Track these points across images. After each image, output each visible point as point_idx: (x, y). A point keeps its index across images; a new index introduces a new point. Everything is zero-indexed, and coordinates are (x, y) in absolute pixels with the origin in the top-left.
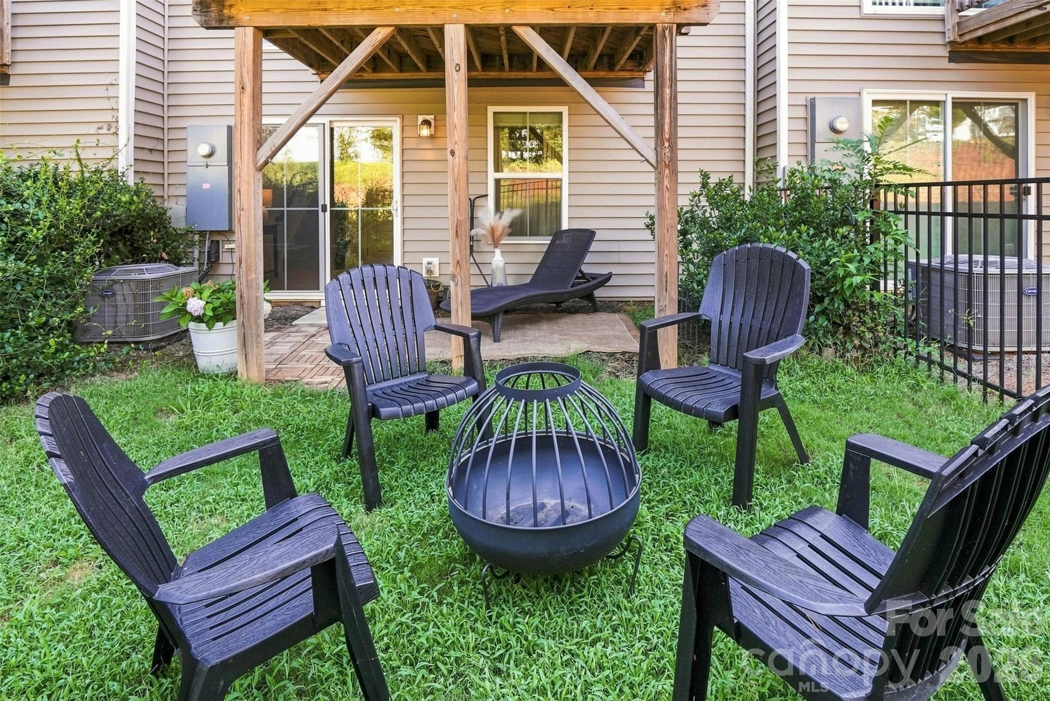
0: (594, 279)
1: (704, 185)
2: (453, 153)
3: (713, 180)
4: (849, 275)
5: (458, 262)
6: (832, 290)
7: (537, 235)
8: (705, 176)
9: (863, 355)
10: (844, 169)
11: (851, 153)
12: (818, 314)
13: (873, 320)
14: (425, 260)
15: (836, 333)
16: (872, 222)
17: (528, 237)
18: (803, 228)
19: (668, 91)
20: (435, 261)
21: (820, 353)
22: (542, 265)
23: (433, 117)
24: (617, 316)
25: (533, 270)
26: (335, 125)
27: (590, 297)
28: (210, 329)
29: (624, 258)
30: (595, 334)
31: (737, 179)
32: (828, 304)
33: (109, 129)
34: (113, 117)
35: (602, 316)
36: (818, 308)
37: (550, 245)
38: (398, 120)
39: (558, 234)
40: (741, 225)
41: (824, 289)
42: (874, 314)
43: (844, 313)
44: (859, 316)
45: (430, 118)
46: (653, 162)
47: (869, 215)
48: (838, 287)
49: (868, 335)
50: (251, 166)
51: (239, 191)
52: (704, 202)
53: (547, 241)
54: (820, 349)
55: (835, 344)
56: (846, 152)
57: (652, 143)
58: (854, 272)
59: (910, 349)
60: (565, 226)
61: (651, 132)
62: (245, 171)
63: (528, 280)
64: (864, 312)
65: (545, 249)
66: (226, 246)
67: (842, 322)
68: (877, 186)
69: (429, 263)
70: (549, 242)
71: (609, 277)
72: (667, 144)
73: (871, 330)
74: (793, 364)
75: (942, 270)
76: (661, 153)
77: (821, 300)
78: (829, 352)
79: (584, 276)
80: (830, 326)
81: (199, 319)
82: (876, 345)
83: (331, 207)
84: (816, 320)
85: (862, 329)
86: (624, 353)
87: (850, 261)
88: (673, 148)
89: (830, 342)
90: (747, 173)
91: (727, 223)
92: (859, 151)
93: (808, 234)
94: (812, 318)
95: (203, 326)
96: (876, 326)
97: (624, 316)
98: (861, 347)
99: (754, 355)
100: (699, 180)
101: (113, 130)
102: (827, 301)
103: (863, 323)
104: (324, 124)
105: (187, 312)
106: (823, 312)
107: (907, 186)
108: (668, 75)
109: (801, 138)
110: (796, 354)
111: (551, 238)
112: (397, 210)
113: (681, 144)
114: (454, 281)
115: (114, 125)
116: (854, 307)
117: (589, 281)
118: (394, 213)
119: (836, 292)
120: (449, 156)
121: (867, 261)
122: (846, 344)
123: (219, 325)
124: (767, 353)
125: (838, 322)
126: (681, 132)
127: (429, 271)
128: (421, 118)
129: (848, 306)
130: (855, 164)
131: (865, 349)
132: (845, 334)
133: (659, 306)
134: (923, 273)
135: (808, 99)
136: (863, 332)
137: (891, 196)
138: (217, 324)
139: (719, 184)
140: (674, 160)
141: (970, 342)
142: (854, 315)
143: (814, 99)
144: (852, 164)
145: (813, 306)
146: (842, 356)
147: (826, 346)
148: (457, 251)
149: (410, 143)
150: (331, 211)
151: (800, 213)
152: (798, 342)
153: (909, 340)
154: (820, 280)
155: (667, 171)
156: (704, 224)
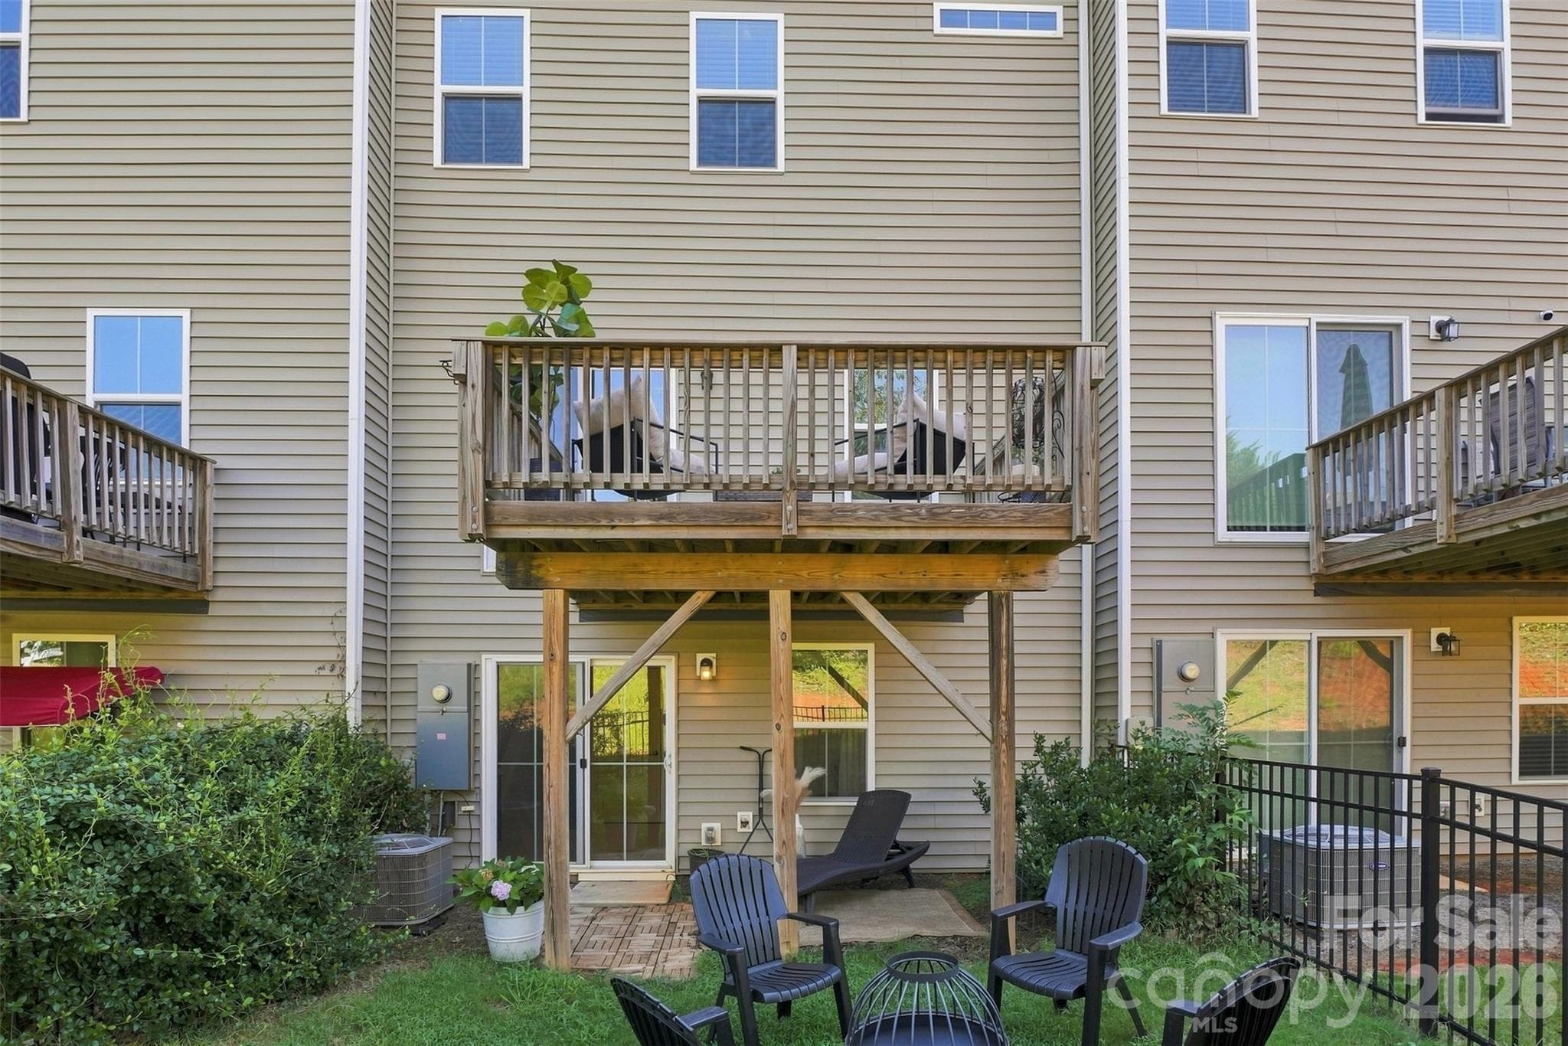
0: (910, 849)
1: (1039, 749)
2: (778, 727)
3: (1048, 743)
4: (1190, 855)
5: (784, 842)
6: (1175, 869)
7: (837, 795)
8: (1040, 739)
9: (1205, 936)
10: (1188, 740)
11: (1197, 721)
12: (1160, 894)
13: (1217, 899)
14: (705, 826)
15: (1179, 913)
16: (1217, 797)
17: (827, 798)
18: (1146, 806)
19: (1004, 662)
20: (717, 826)
21: (1163, 934)
22: (847, 831)
23: (714, 655)
24: (937, 893)
25: (838, 837)
26: (596, 663)
27: (905, 871)
28: (512, 913)
29: (941, 823)
30: (917, 915)
31: (1073, 743)
32: (1171, 885)
33: (332, 671)
34: (339, 655)
35: (919, 894)
36: (1161, 888)
37: (856, 808)
38: (673, 658)
39: (864, 796)
40: (1081, 797)
41: (1166, 869)
42: (1218, 893)
43: (1187, 893)
44: (1203, 896)
45: (711, 656)
46: (990, 736)
47: (1214, 790)
48: (1181, 867)
49: (1212, 916)
50: (561, 739)
51: (548, 766)
52: (1040, 770)
53: (853, 802)
54: (1162, 931)
55: (1178, 925)
56: (1191, 720)
57: (987, 714)
58: (1196, 852)
59: (1253, 930)
60: (871, 786)
61: (986, 701)
62: (554, 745)
63: (832, 850)
64: (1207, 891)
65: (851, 812)
66: (463, 809)
67: (1186, 902)
68: (1223, 758)
69: (711, 829)
70: (855, 804)
71: (926, 846)
72: (1003, 718)
73: (1214, 910)
74: (1135, 947)
75: (1294, 844)
76: (998, 727)
77: (1163, 880)
78: (1171, 933)
79: (896, 845)
80: (1173, 907)
81: (501, 904)
82: (1219, 925)
83: (591, 762)
84: (1158, 900)
85: (1205, 909)
86: (955, 937)
87: (1192, 841)
88: (1011, 722)
89: (1172, 923)
90: (1083, 736)
91: (1066, 793)
92: (1206, 719)
93: (1151, 812)
94: (1154, 899)
95: (504, 910)
96: (1220, 906)
97: (944, 892)
98: (1204, 927)
99: (1098, 942)
100: (1033, 744)
101: (337, 672)
102: (1169, 882)
103: (1206, 902)
104: (583, 663)
105: (491, 895)
106: (1166, 892)
107: (1251, 762)
108: (1004, 644)
109: (1146, 686)
110: (1137, 938)
111: (857, 799)
112: (670, 765)
113: (1018, 715)
114: (780, 863)
115: (338, 666)
116: (1198, 886)
117: (903, 852)
118: (666, 768)
119: (1179, 872)
120: (774, 729)
121: (1209, 841)
122: (1188, 925)
123: (520, 909)
124: (1110, 941)
125: (1182, 902)
126: (1018, 701)
127: (710, 839)
128: (700, 657)
129: (1191, 887)
130: (1200, 735)
131: (1208, 929)
132: (1188, 915)
133: (996, 888)
134: (1273, 847)
135: (1154, 640)
136: (1207, 912)
137: (1236, 770)
138: (518, 908)
139: (1056, 747)
140: (1011, 734)
141: (1319, 921)
142: (1197, 894)
143: (1161, 641)
144: (1197, 735)
145: (1156, 886)
146: (1184, 938)
147: (1169, 927)
148: (783, 829)
149: (688, 686)
150: (591, 766)
151: (1142, 787)
152: (1137, 929)
153: (1252, 920)
154: (1162, 858)
155: (1004, 746)
156: (1040, 797)
